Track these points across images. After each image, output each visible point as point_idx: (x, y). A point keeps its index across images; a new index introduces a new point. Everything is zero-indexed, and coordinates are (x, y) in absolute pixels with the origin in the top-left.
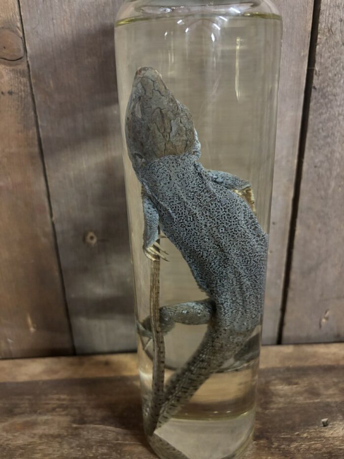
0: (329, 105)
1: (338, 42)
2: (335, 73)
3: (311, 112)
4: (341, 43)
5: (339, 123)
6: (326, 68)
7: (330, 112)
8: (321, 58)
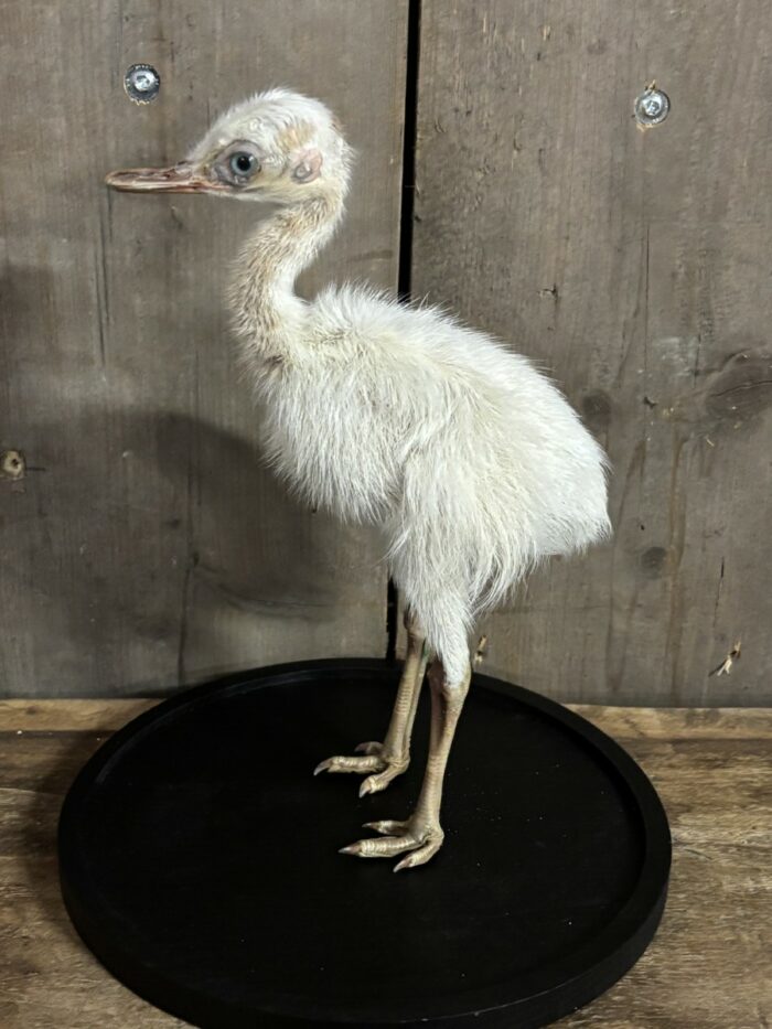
0: (446, 250)
1: (454, 145)
2: (453, 195)
3: (415, 260)
4: (458, 147)
5: (469, 280)
6: (436, 187)
7: (449, 260)
8: (425, 170)
